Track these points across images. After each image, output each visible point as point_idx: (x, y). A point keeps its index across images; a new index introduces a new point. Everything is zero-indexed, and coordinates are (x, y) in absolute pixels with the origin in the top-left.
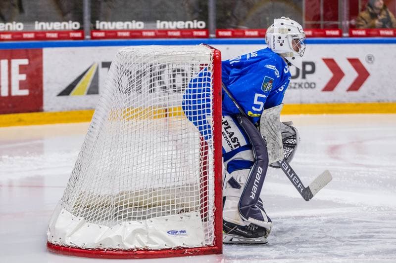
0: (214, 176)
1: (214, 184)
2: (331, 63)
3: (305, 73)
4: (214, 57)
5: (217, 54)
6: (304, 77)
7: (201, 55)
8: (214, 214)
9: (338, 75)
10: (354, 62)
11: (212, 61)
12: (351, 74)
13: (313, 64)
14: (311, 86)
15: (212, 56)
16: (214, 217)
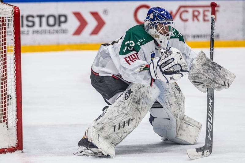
0: (16, 97)
1: (16, 103)
2: (78, 15)
3: (60, 22)
4: (15, 12)
5: (16, 9)
6: (59, 25)
7: (6, 11)
8: (16, 124)
9: (83, 23)
10: (95, 14)
11: (13, 15)
12: (92, 23)
13: (65, 16)
14: (64, 31)
15: (13, 11)
16: (16, 126)
